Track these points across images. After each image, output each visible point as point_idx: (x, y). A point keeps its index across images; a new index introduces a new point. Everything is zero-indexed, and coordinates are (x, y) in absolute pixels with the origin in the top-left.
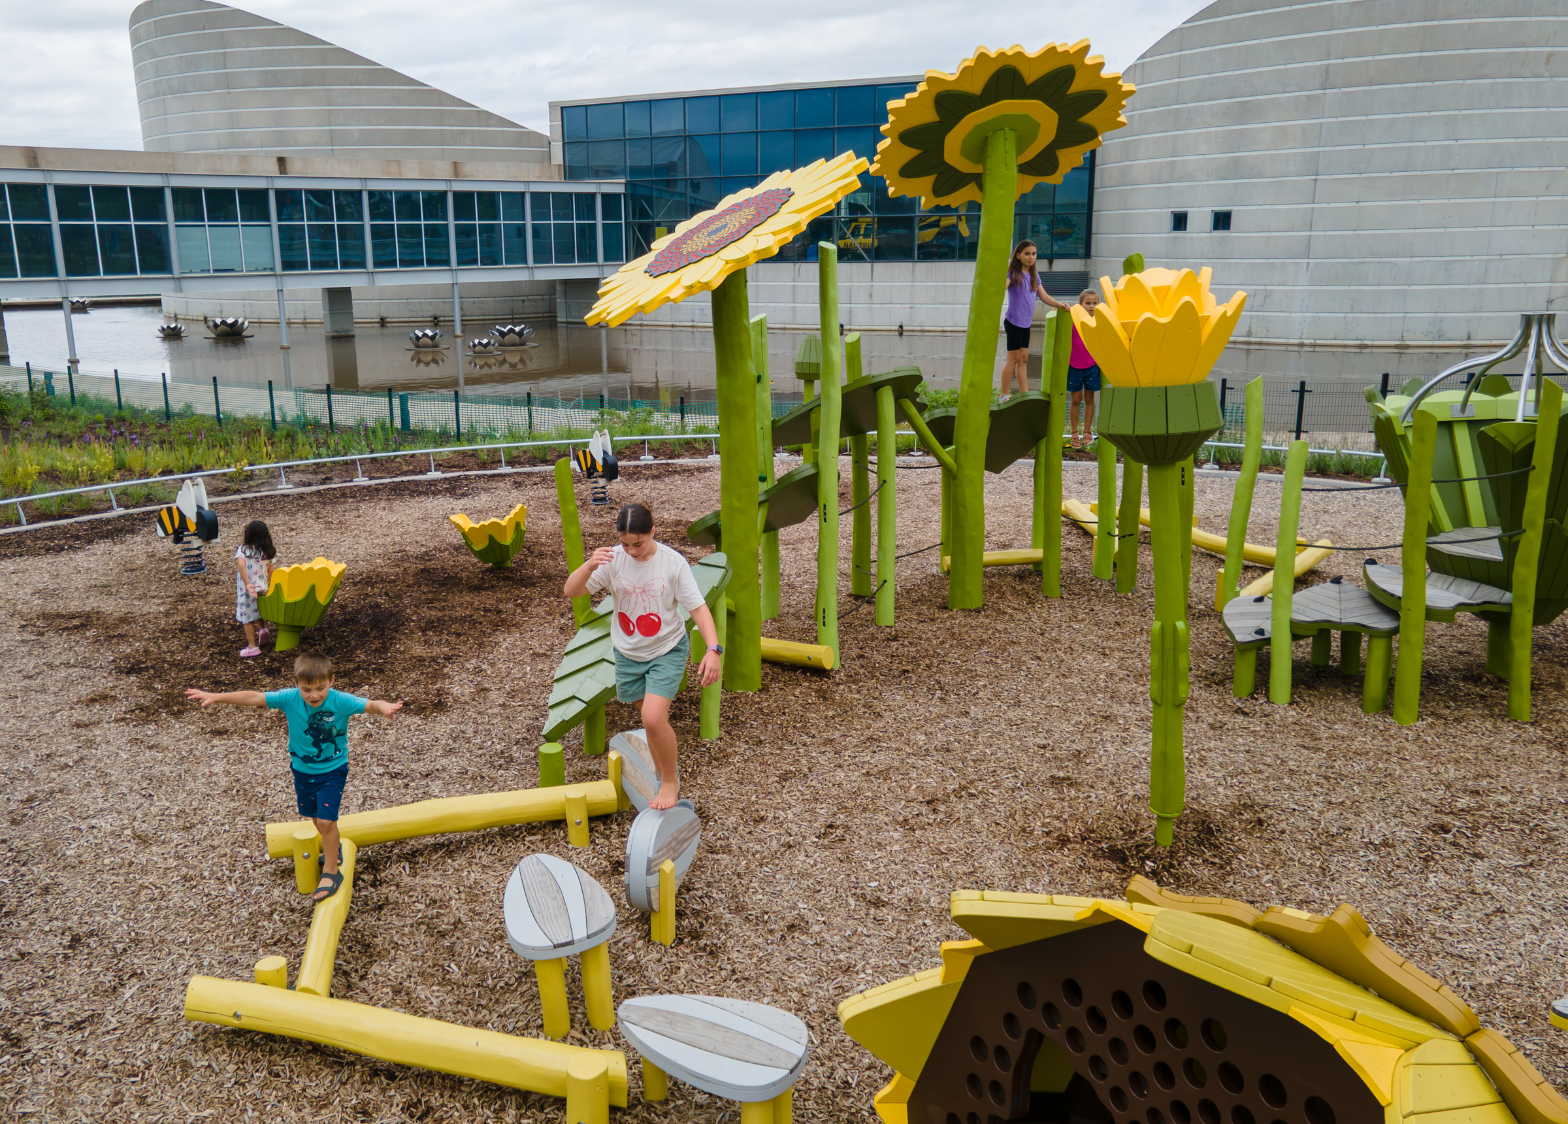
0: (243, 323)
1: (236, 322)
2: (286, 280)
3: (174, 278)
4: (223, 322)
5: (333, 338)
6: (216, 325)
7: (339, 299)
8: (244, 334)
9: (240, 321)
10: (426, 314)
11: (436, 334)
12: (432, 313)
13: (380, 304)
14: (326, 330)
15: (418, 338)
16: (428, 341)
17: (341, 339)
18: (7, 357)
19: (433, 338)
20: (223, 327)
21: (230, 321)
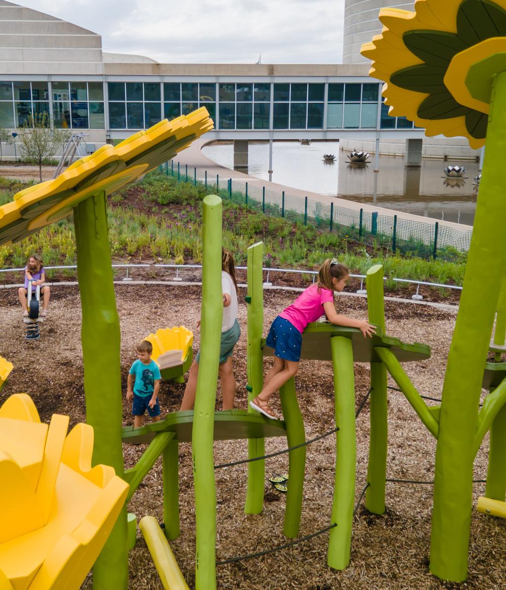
0: (366, 155)
1: (362, 154)
2: (383, 134)
3: (323, 131)
4: (356, 154)
5: (408, 166)
6: (352, 156)
7: (415, 145)
8: (366, 161)
9: (364, 154)
10: (472, 155)
11: (460, 169)
12: (476, 155)
13: (446, 148)
14: (405, 162)
15: (449, 171)
16: (455, 173)
17: (413, 168)
18: (247, 167)
19: (458, 171)
20: (355, 157)
21: (359, 154)
